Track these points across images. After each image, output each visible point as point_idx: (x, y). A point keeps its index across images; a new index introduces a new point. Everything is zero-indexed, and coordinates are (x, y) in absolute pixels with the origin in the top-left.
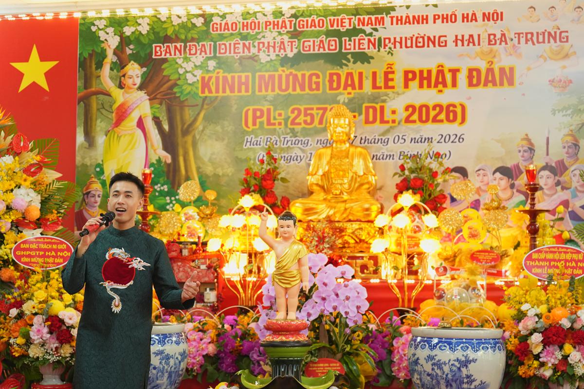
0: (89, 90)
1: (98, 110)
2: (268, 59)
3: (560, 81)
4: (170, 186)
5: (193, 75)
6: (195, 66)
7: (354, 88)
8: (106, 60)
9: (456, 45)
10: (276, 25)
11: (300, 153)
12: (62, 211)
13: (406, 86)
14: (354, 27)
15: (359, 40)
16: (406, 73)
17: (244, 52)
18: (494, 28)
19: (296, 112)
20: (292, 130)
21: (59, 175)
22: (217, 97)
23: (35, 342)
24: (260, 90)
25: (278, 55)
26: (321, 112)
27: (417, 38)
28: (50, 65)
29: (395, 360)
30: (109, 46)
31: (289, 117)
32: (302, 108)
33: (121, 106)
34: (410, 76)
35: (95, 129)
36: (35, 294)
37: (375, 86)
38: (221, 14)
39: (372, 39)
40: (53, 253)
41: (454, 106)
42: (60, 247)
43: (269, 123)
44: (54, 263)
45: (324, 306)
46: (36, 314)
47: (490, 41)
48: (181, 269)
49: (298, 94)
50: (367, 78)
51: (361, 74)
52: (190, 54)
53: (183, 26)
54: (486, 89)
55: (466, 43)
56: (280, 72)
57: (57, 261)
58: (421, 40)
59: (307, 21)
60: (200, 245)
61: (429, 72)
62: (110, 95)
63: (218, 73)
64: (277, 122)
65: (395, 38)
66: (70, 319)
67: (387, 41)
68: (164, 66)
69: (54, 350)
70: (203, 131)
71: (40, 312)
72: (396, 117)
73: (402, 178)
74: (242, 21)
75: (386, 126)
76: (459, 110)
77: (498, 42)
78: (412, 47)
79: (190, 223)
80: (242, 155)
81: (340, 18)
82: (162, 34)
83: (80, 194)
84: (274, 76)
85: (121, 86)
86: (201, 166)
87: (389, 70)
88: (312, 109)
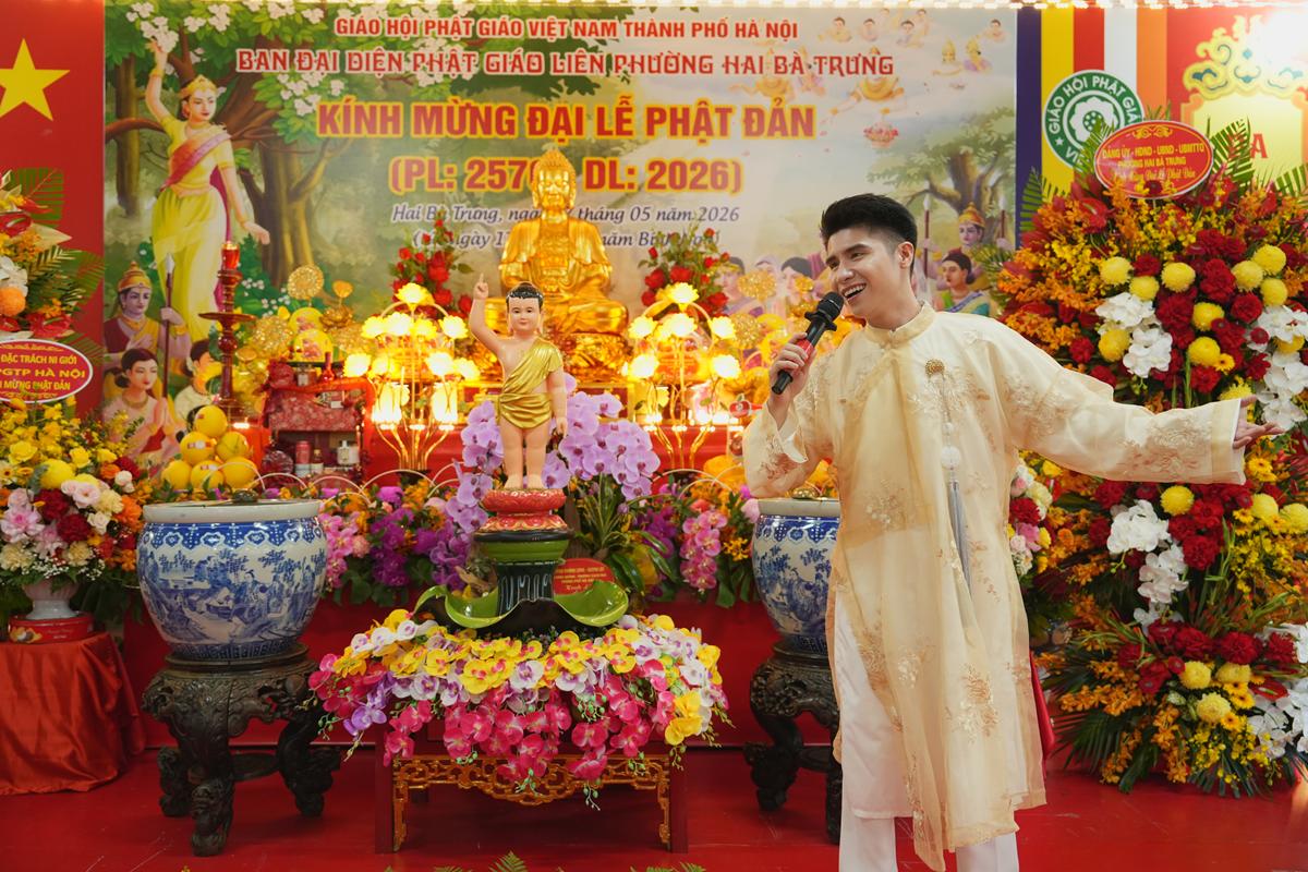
0: (126, 120)
1: (142, 154)
2: (431, 81)
3: (881, 131)
4: (269, 282)
5: (306, 102)
6: (309, 87)
7: (569, 132)
8: (154, 72)
9: (727, 72)
10: (443, 27)
11: (482, 232)
12: (73, 304)
13: (651, 132)
14: (569, 37)
15: (577, 57)
16: (651, 111)
17: (390, 69)
18: (785, 48)
19: (477, 167)
20: (471, 196)
21: (65, 238)
22: (346, 140)
23: (12, 541)
24: (418, 131)
25: (446, 76)
26: (516, 168)
27: (667, 58)
28: (54, 75)
29: (687, 556)
30: (160, 48)
31: (465, 175)
32: (486, 161)
33: (183, 149)
34: (657, 116)
35: (137, 186)
36: (13, 448)
37: (601, 130)
38: (352, 5)
39: (597, 57)
40: (51, 373)
41: (724, 165)
42: (65, 360)
43: (433, 184)
44: (52, 391)
45: (581, 465)
46: (13, 487)
47: (777, 67)
48: (296, 409)
49: (480, 139)
50: (589, 117)
51: (579, 111)
52: (300, 68)
53: (287, 21)
54: (771, 140)
55: (741, 69)
56: (451, 103)
57: (59, 386)
58: (673, 61)
59: (494, 23)
60: (329, 368)
61: (686, 111)
62: (161, 130)
63: (348, 100)
64: (445, 182)
65: (633, 57)
66: (86, 495)
67: (621, 61)
68: (256, 86)
69: (53, 554)
70: (322, 194)
71: (23, 482)
72: (635, 179)
73: (653, 269)
74: (387, 18)
75: (619, 193)
76: (731, 171)
77: (790, 69)
78: (659, 71)
79: (306, 334)
80: (389, 234)
81: (546, 21)
82: (252, 33)
83: (113, 292)
84: (441, 108)
85: (182, 116)
86: (320, 249)
87: (624, 105)
88: (502, 163)
